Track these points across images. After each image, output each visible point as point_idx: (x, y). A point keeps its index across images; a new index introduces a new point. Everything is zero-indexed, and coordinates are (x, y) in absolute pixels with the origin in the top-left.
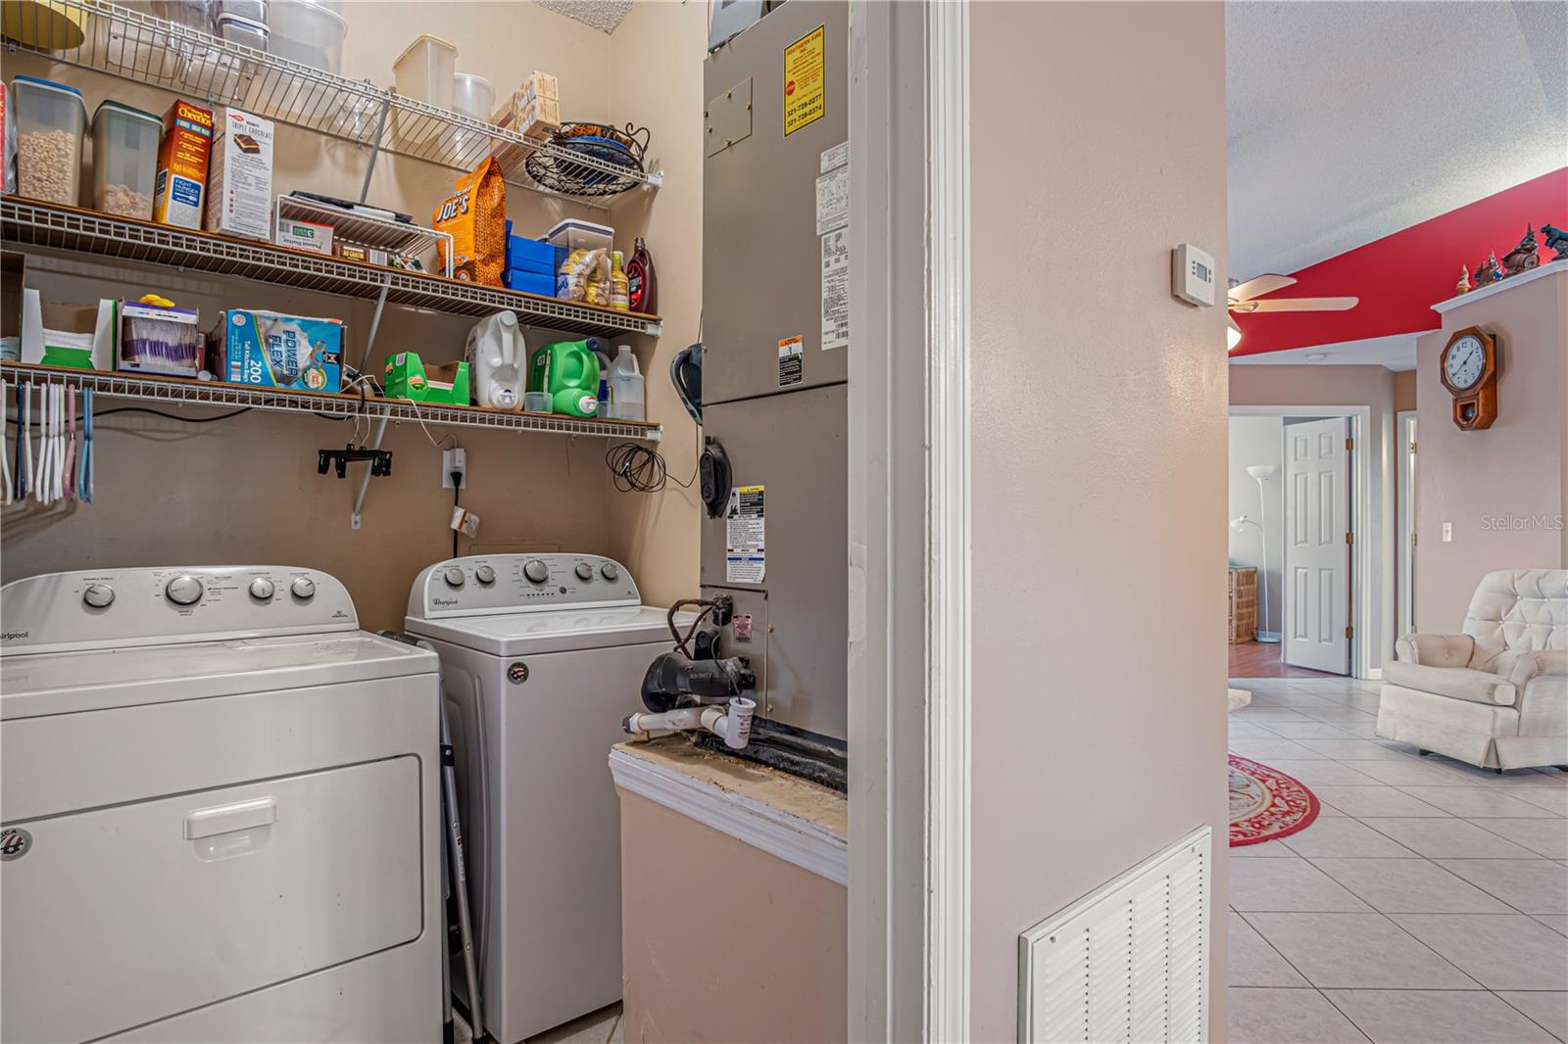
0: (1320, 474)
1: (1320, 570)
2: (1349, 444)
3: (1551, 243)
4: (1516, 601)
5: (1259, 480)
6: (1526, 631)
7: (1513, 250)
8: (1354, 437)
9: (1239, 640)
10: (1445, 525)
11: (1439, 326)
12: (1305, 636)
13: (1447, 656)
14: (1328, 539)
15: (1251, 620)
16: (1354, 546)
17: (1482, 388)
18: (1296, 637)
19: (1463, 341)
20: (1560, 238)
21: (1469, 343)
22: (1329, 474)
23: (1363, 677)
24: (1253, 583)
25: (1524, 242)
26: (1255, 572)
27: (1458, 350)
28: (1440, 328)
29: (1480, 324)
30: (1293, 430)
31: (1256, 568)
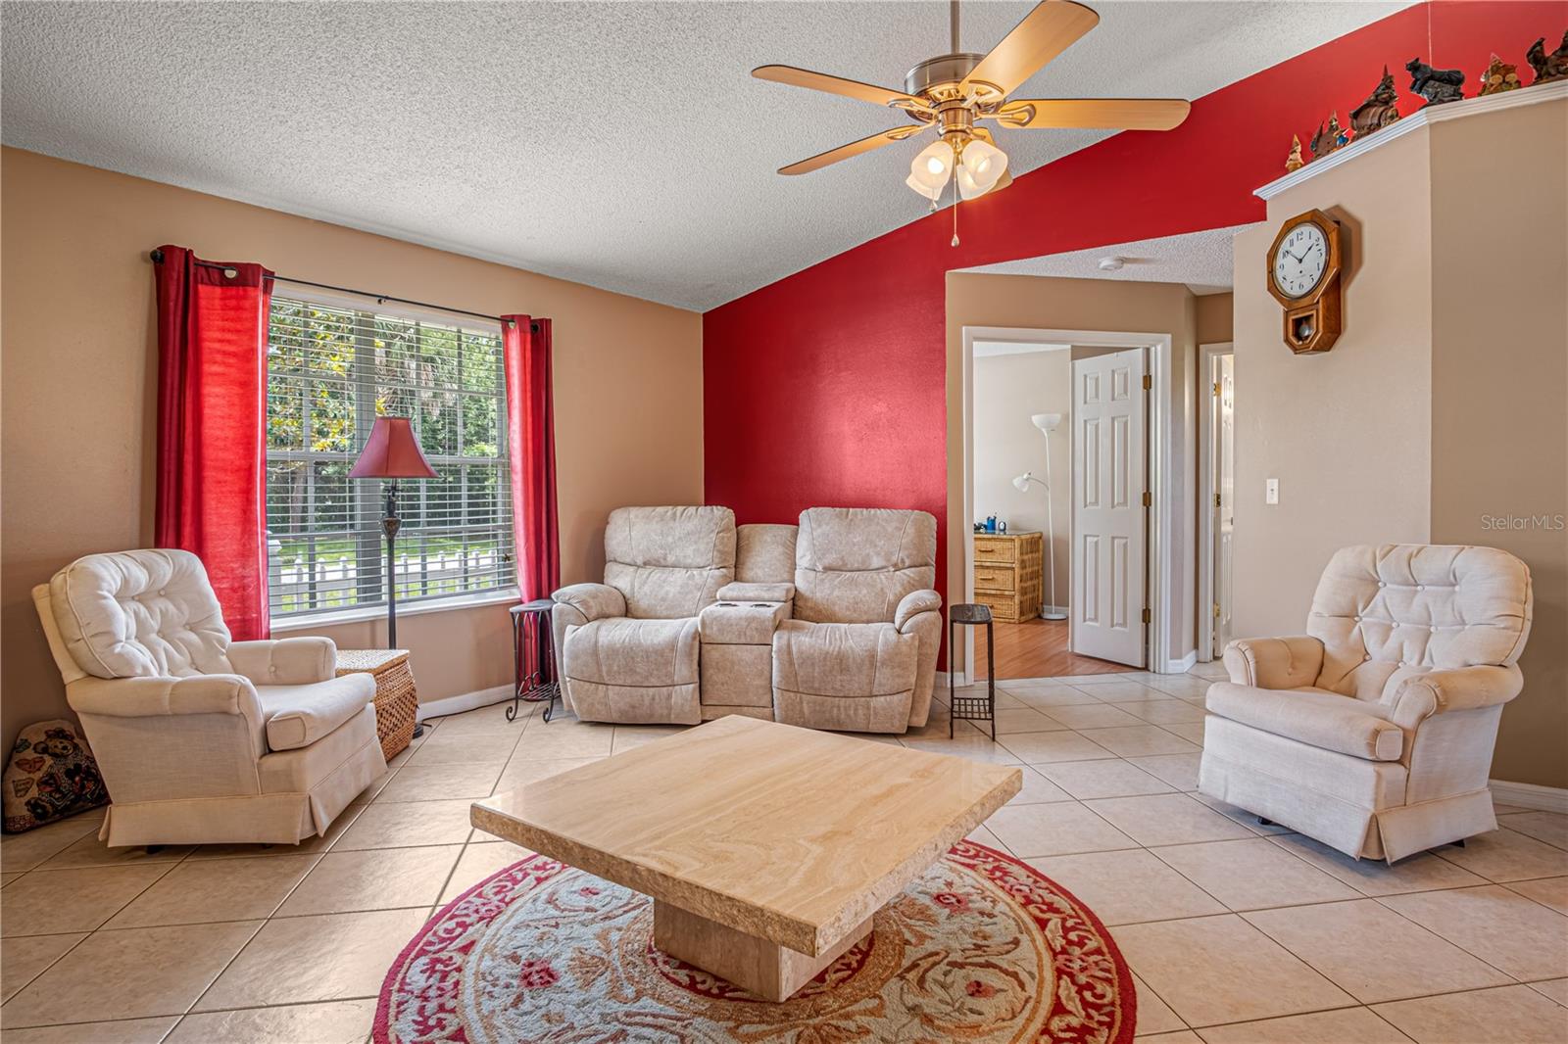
0: (1113, 419)
1: (1113, 538)
2: (1147, 381)
3: (1420, 85)
4: (1378, 589)
5: (1044, 430)
6: (1392, 634)
7: (1365, 103)
8: (1153, 373)
9: (1023, 619)
10: (1269, 481)
11: (1263, 218)
12: (1096, 619)
13: (1290, 670)
14: (1122, 501)
15: (1035, 594)
16: (1152, 508)
17: (1323, 295)
18: (1085, 621)
19: (1297, 231)
20: (1432, 78)
21: (1306, 235)
22: (1124, 419)
23: (1162, 671)
24: (1038, 551)
25: (1379, 91)
26: (1040, 538)
27: (1292, 244)
28: (1265, 219)
29: (1322, 207)
30: (1083, 365)
31: (1041, 533)
